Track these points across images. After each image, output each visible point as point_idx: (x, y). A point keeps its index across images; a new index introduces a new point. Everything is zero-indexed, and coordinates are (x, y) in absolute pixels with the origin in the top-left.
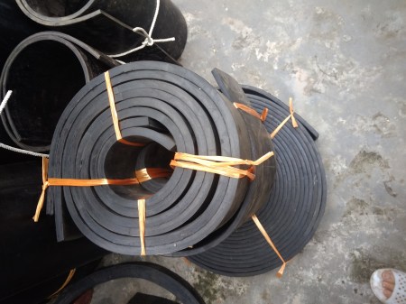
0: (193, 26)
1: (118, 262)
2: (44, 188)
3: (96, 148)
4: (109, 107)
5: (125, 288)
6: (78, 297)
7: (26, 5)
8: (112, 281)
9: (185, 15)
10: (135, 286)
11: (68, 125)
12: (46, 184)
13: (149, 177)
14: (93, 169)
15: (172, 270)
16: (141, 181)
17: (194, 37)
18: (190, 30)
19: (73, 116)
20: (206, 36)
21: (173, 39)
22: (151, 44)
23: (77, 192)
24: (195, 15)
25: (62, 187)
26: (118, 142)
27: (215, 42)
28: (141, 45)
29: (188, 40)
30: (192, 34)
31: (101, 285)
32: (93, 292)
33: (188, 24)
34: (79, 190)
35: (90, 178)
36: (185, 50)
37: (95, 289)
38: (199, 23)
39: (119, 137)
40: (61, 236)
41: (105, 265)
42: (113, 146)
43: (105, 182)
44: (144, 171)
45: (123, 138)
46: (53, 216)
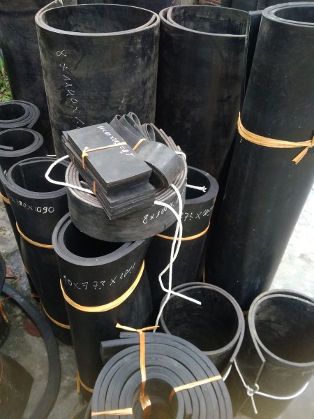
1: (61, 359)
2: (138, 330)
3: (168, 371)
4: (197, 380)
5: (38, 366)
6: (35, 325)
7: (260, 302)
8: (46, 354)
10: (40, 376)
11: (181, 347)
12: (140, 331)
13: (144, 407)
14: (152, 369)
15: (51, 414)
16: (141, 401)
19: (188, 350)
21: (256, 412)
22: (248, 393)
23: (136, 356)
25: (139, 344)
26: (173, 389)
28: (247, 384)
31: (43, 344)
32: (38, 337)
34: (137, 358)
35: (146, 367)
37: (40, 338)
39: (177, 389)
40: (106, 344)
41: (60, 347)
42: (170, 385)
43: (144, 379)
44: (149, 403)
45: (175, 394)
46: (119, 338)
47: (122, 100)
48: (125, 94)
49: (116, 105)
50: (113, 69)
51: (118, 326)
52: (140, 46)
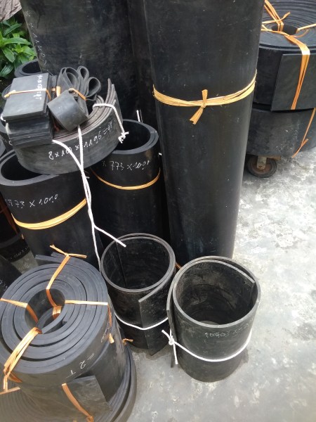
0: (204, 388)
3: (69, 287)
9: (215, 383)
12: (68, 255)
14: (59, 283)
17: (193, 385)
18: (200, 384)
20: (190, 397)
23: (52, 271)
24: (212, 392)
25: (60, 263)
27: (182, 403)
29: (193, 379)
30: (196, 385)
33: (207, 384)
35: (55, 280)
36: (185, 374)
38: (204, 394)
39: (67, 302)
42: (64, 298)
45: (64, 304)
46: (50, 256)
47: (79, 55)
48: (82, 50)
49: (75, 60)
50: (65, 28)
51: (53, 247)
52: (91, 7)
